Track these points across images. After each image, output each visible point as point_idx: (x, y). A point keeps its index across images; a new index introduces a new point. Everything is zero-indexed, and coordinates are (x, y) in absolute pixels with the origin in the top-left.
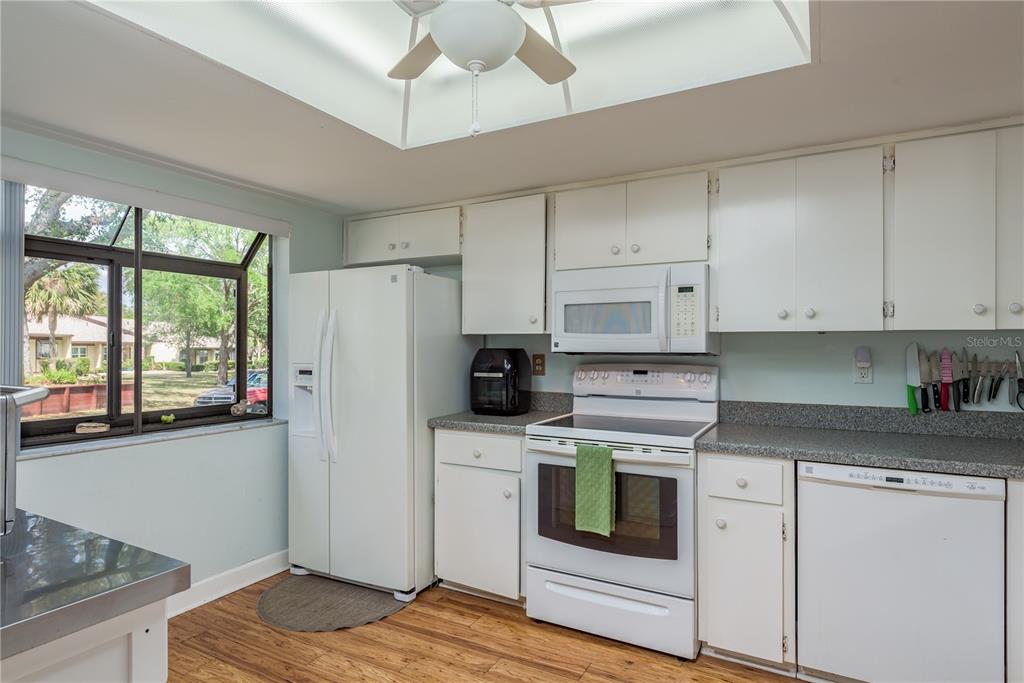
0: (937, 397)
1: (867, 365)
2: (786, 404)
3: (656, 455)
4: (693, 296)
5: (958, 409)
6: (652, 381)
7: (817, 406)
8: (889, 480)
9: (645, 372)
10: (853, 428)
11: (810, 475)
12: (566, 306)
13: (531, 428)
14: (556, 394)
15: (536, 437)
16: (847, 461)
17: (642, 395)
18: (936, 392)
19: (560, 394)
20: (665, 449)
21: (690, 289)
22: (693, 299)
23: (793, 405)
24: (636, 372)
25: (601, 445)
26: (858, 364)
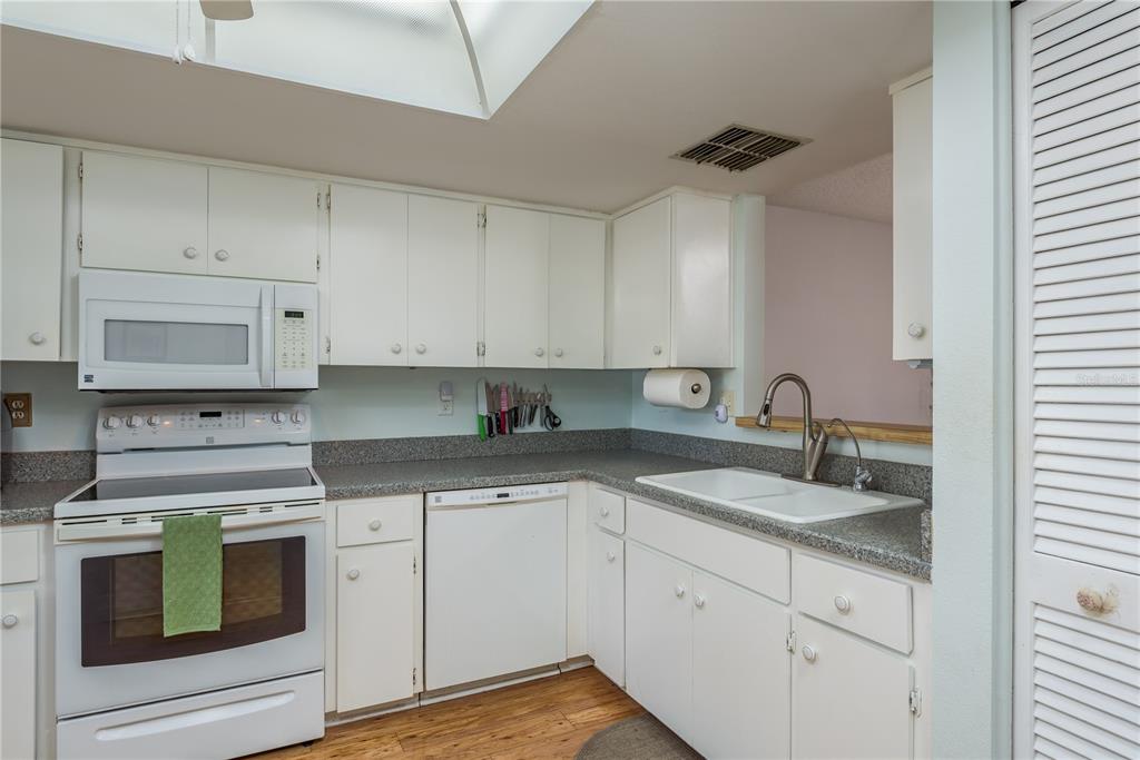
0: (500, 423)
1: (449, 398)
2: (381, 440)
3: (280, 513)
4: (303, 322)
5: (511, 432)
6: (229, 425)
7: (408, 439)
8: (499, 496)
9: (218, 414)
10: (438, 457)
11: (439, 504)
12: (106, 321)
13: (63, 508)
14: (56, 453)
15: (70, 520)
16: (469, 485)
17: (216, 444)
18: (498, 420)
19: (66, 453)
20: (290, 504)
21: (300, 315)
22: (303, 326)
23: (387, 440)
24: (203, 415)
25: (198, 513)
26: (444, 398)
